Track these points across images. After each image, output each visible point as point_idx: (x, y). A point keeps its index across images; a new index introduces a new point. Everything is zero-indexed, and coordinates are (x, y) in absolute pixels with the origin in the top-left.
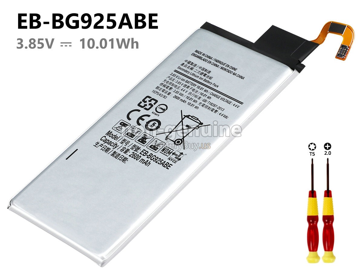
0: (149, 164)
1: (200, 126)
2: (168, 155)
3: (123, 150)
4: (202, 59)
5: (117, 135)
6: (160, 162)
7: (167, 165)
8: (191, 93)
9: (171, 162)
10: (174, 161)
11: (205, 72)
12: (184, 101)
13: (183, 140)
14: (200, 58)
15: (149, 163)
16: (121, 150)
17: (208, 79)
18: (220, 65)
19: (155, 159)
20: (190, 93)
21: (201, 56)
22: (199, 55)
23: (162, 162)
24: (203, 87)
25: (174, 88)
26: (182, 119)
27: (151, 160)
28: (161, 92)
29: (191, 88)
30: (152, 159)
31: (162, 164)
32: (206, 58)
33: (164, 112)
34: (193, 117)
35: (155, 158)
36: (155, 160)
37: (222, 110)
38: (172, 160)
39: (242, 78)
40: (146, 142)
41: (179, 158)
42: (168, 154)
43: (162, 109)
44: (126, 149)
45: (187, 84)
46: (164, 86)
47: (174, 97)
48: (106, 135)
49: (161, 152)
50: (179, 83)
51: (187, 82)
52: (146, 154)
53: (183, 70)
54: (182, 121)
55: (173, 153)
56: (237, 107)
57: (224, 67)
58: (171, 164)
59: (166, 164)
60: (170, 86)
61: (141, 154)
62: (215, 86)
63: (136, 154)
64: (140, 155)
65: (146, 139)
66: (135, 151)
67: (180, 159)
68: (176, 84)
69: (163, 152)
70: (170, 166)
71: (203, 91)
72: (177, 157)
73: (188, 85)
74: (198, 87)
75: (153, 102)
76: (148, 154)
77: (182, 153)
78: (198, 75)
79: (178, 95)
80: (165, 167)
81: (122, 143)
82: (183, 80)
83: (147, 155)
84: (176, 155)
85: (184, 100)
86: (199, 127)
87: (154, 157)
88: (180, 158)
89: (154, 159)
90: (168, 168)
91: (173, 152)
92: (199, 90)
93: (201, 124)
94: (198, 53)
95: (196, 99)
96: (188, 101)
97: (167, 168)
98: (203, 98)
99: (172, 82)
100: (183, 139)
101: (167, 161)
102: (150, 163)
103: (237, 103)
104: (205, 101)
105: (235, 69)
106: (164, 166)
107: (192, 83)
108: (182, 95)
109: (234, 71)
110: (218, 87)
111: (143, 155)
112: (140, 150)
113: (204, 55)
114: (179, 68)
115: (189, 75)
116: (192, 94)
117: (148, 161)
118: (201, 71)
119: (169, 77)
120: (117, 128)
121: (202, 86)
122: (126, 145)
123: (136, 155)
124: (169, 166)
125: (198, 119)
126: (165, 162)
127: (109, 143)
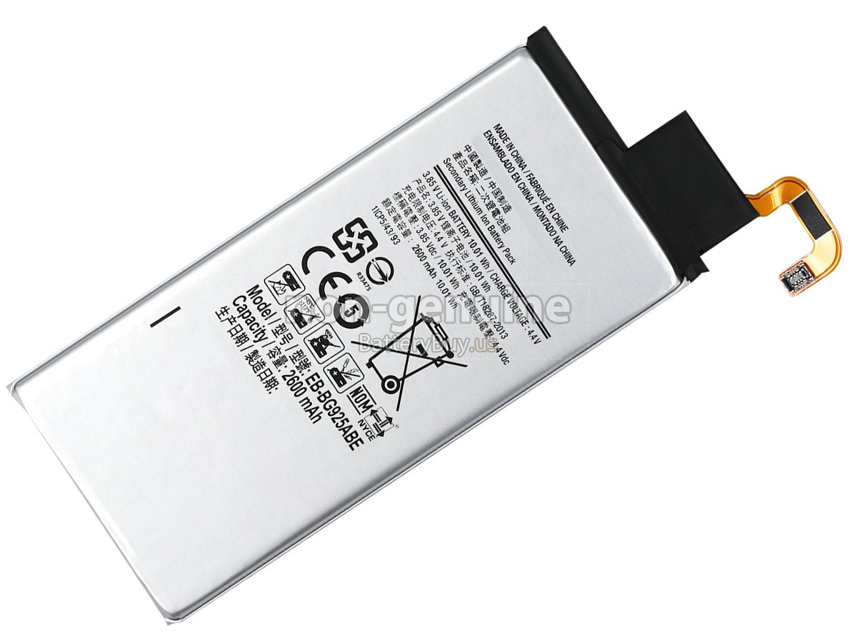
0: (318, 418)
1: (446, 359)
2: (361, 409)
3: (274, 356)
4: (503, 160)
5: (270, 304)
6: (340, 424)
7: (353, 438)
8: (453, 254)
9: (362, 434)
10: (369, 434)
11: (499, 205)
12: (431, 272)
13: (401, 382)
14: (501, 153)
15: (318, 415)
16: (271, 352)
17: (498, 229)
18: (537, 199)
19: (333, 411)
20: (450, 254)
21: (503, 147)
22: (499, 141)
23: (347, 424)
24: (484, 249)
25: (420, 223)
26: (416, 323)
27: (324, 410)
28: (390, 220)
29: (456, 238)
30: (327, 407)
31: (343, 429)
32: (512, 160)
33: (383, 283)
34: (438, 327)
35: (334, 407)
36: (332, 413)
37: (504, 334)
38: (365, 428)
39: (570, 260)
40: (325, 353)
41: (382, 429)
42: (363, 408)
43: (381, 272)
44: (281, 356)
45: (451, 221)
46: (402, 205)
47: (413, 248)
48: (246, 295)
49: (350, 396)
50: (437, 211)
51: (452, 214)
52: (318, 387)
53: (454, 173)
54: (413, 328)
55: (372, 410)
56: (535, 343)
57: (543, 207)
58: (360, 440)
59: (351, 435)
60: (415, 212)
61: (309, 384)
62: (508, 256)
63: (298, 378)
64: (305, 385)
65: (328, 343)
66: (297, 367)
67: (382, 434)
68: (429, 212)
69: (353, 396)
70: (359, 442)
71: (477, 261)
72: (378, 424)
73: (454, 226)
74: (473, 244)
75: (367, 242)
76: (323, 390)
77: (390, 420)
78: (481, 205)
79: (423, 246)
80: (348, 442)
81: (276, 333)
82: (446, 205)
83: (320, 393)
84: (378, 419)
85: (433, 269)
86: (443, 362)
87: (333, 403)
88: (384, 431)
89: (331, 410)
90: (354, 446)
91: (372, 408)
92: (470, 251)
93: (450, 355)
94: (500, 137)
95: (459, 278)
96: (440, 274)
97: (351, 446)
98: (474, 281)
99: (421, 199)
100: (403, 379)
101: (356, 427)
102: (320, 418)
103: (538, 332)
104: (475, 292)
105: (563, 227)
106: (346, 439)
107: (462, 223)
108: (432, 250)
109: (559, 232)
110: (512, 261)
111: (311, 387)
112: (309, 370)
113: (511, 147)
114: (447, 162)
115: (461, 195)
116: (454, 258)
117: (317, 408)
118: (492, 197)
119: (419, 181)
120: (275, 283)
121: (480, 245)
122: (283, 342)
123: (296, 382)
124: (356, 443)
125: (447, 337)
126: (351, 427)
127: (249, 322)
